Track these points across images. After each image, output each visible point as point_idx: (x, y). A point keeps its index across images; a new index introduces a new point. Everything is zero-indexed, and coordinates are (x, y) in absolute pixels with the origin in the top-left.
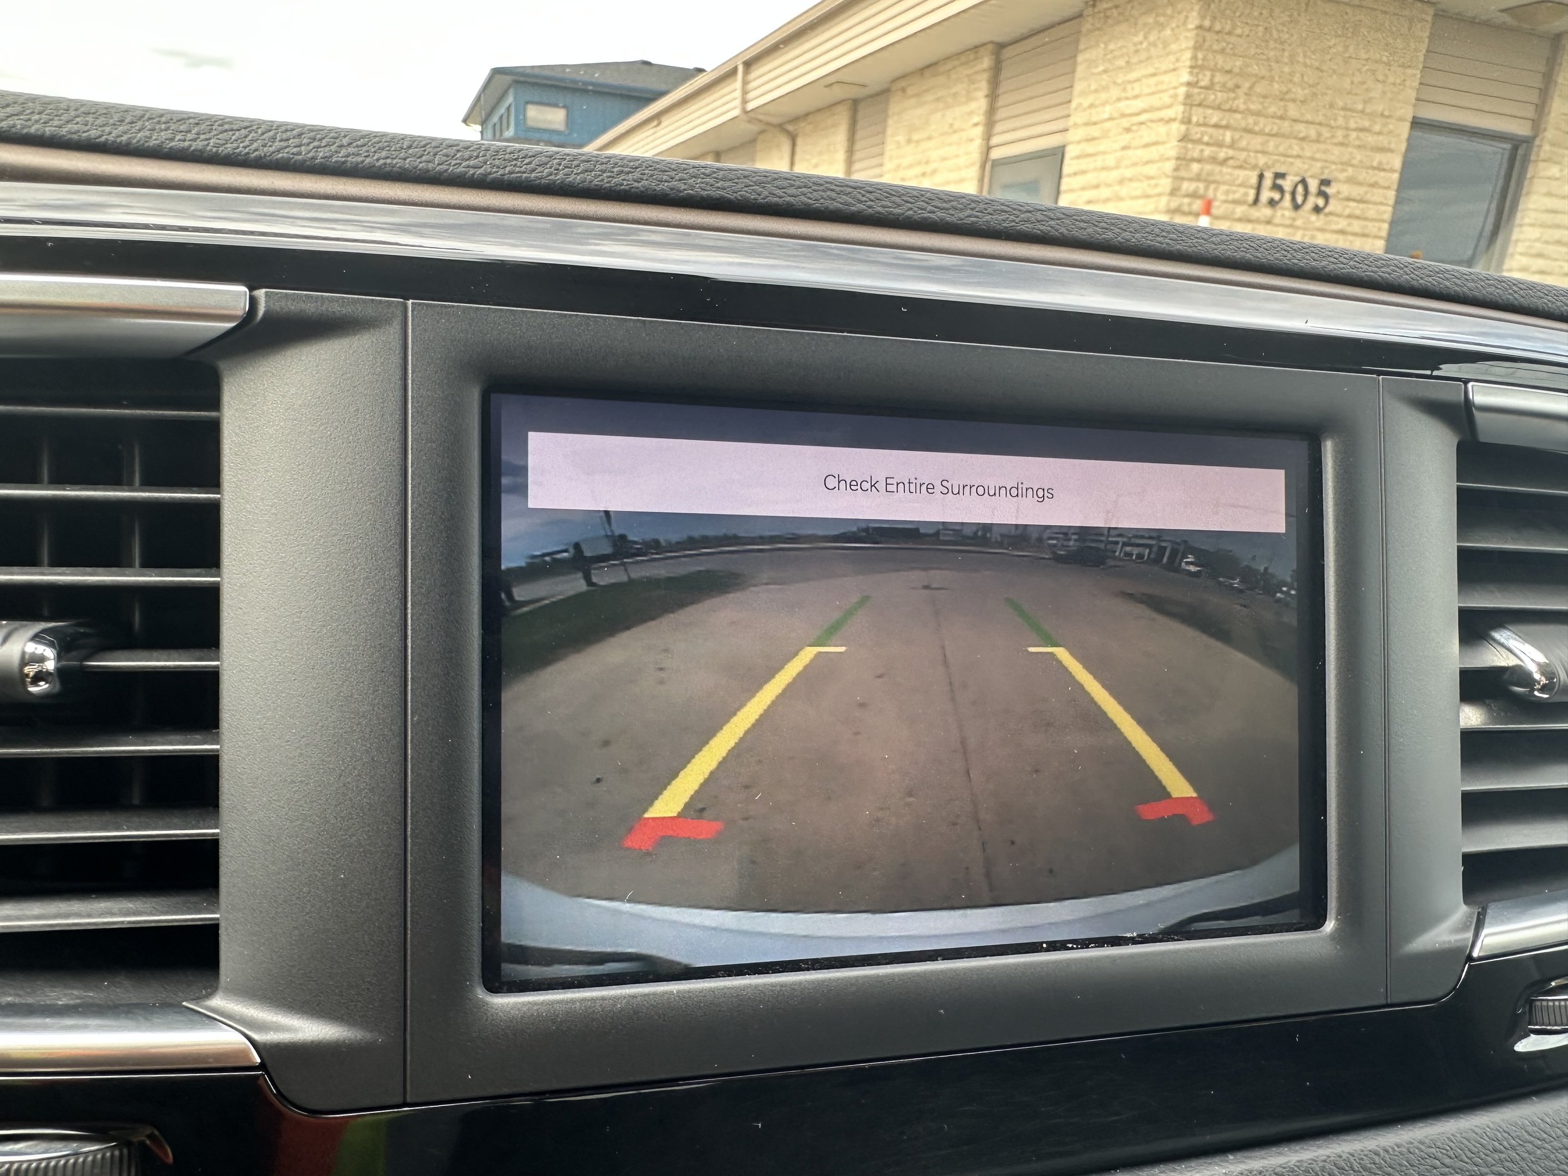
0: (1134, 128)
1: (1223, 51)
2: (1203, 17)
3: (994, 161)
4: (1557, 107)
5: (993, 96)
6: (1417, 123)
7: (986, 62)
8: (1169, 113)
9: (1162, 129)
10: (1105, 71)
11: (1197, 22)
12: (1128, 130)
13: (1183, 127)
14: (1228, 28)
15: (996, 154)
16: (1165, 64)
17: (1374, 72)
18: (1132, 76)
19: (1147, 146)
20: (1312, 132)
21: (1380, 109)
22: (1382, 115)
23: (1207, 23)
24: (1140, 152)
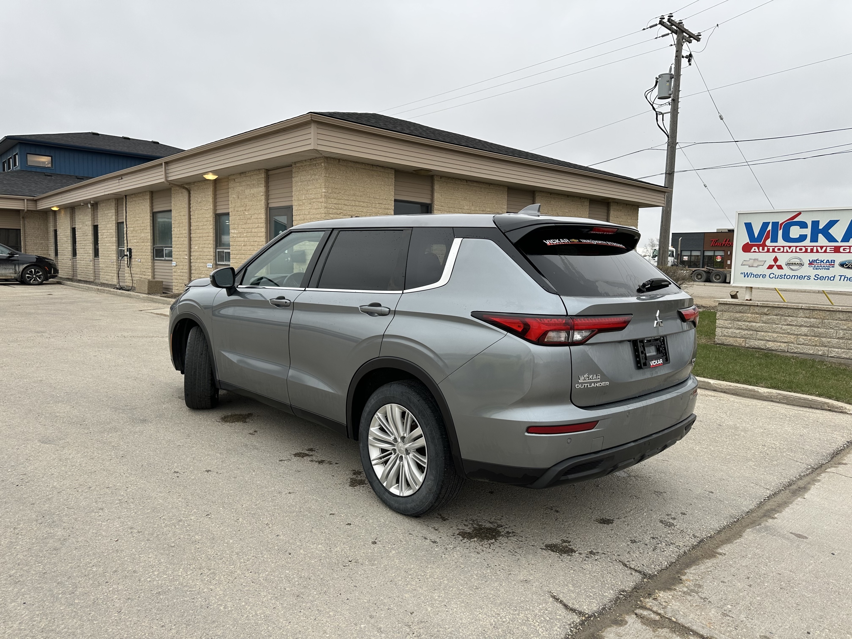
0: (312, 203)
1: (334, 183)
2: (326, 174)
3: (270, 208)
4: (436, 195)
5: (267, 187)
6: (395, 201)
7: (263, 175)
8: (321, 200)
9: (320, 204)
10: (301, 185)
11: (325, 175)
12: (310, 204)
13: (325, 205)
14: (334, 177)
15: (271, 205)
16: (318, 186)
17: (381, 187)
18: (309, 187)
19: (316, 209)
20: (365, 205)
21: (384, 198)
22: (385, 199)
23: (327, 175)
24: (314, 210)
